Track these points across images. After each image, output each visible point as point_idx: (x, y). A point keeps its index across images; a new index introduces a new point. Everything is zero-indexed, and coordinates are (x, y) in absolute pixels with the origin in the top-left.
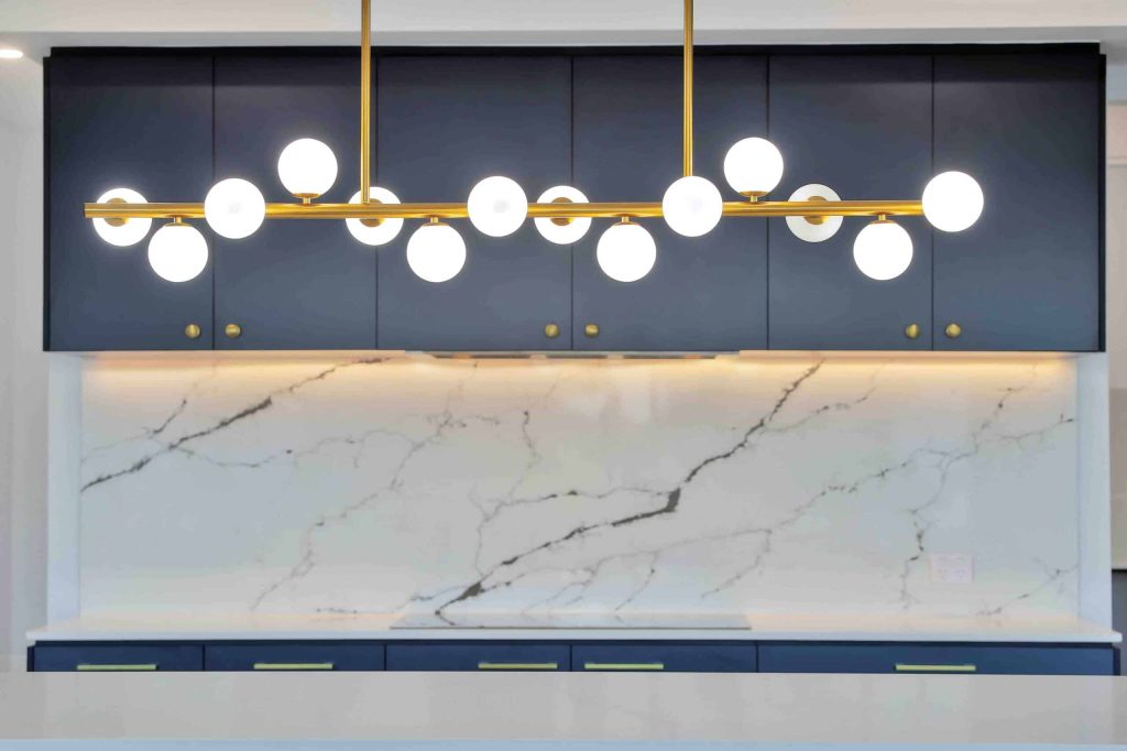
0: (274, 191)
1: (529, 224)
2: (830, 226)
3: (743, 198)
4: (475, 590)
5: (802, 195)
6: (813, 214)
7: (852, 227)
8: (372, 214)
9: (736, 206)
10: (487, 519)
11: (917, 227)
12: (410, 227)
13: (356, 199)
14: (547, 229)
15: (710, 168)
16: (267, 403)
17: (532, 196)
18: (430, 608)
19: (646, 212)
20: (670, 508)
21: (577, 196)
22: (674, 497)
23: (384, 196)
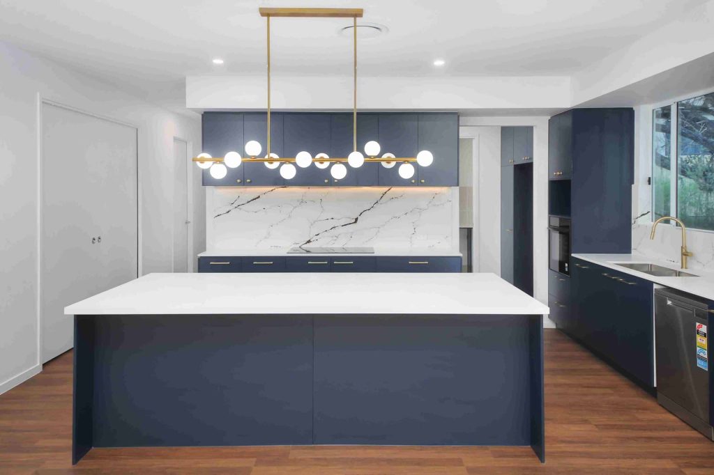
0: (244, 155)
1: (313, 164)
2: (393, 164)
3: (370, 157)
4: (309, 242)
5: (385, 156)
6: (388, 162)
7: (398, 165)
8: (271, 161)
9: (368, 159)
10: (312, 225)
11: (416, 165)
12: (281, 164)
13: (267, 157)
14: (318, 165)
15: (361, 149)
16: (259, 197)
17: (313, 156)
18: (298, 246)
19: (344, 160)
20: (355, 222)
21: (326, 156)
22: (357, 219)
23: (275, 156)
